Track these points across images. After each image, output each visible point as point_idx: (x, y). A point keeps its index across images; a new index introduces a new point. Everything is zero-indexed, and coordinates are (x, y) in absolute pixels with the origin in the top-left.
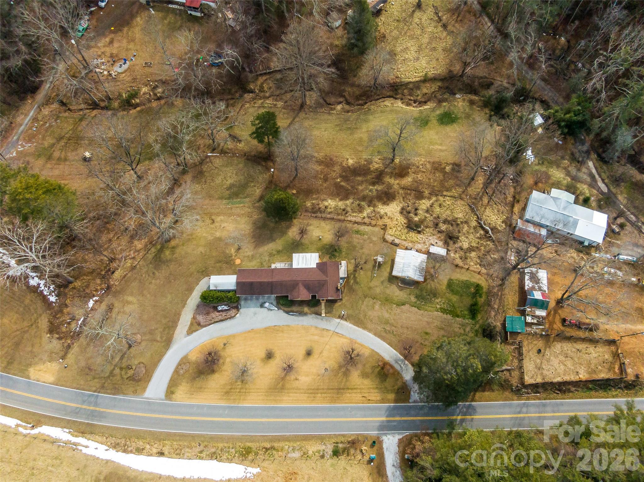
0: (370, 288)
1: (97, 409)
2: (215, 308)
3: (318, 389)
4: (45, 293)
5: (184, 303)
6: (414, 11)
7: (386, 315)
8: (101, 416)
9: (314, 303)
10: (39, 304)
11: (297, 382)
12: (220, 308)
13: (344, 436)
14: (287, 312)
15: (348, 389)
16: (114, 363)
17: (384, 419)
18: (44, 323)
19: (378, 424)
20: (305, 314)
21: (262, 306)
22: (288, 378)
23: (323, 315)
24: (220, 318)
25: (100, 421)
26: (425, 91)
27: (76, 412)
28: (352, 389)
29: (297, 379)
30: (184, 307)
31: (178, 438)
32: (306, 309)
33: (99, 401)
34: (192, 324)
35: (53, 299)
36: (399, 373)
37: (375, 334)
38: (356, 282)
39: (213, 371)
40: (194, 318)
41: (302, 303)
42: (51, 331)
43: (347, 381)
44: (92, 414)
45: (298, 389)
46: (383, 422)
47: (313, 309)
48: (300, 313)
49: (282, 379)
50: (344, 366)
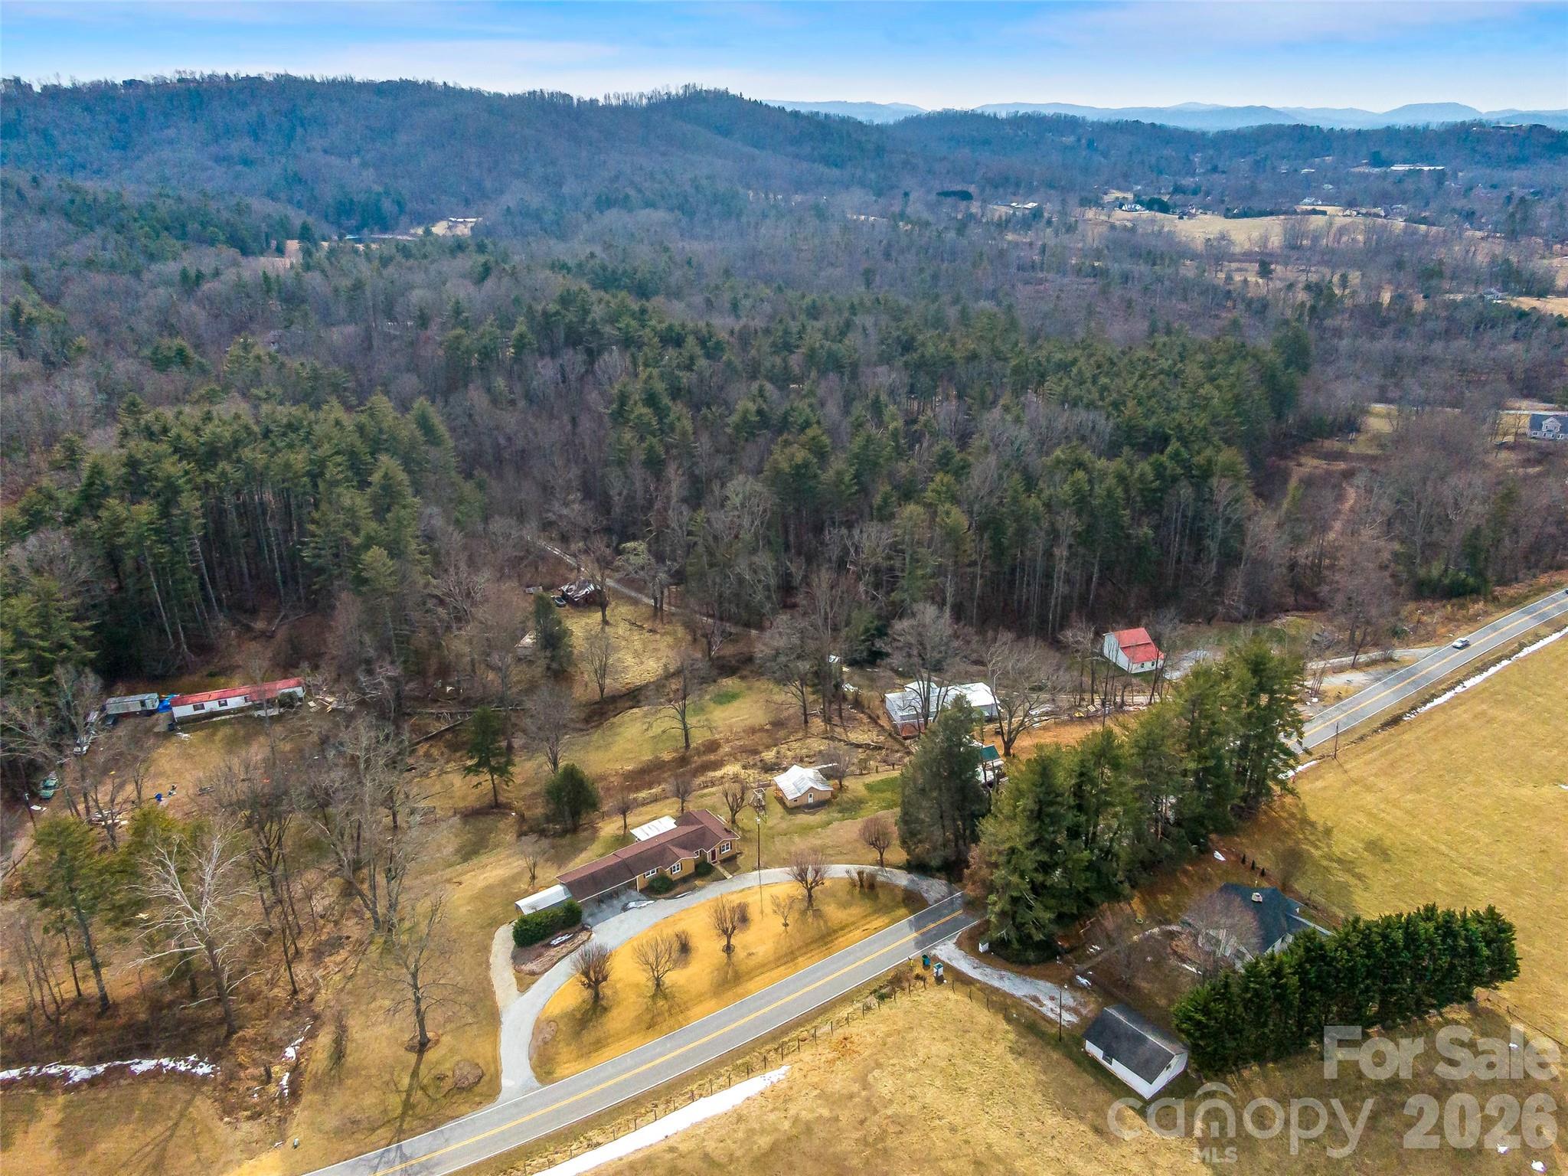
0: (771, 828)
1: (413, 1162)
2: (549, 946)
3: (792, 953)
4: (182, 1068)
5: (486, 965)
9: (703, 871)
11: (754, 957)
12: (555, 942)
13: (876, 979)
14: (673, 897)
15: (835, 931)
16: (402, 1089)
17: (915, 935)
18: (205, 1106)
19: (912, 944)
20: (702, 888)
21: (625, 909)
22: (734, 959)
23: (729, 877)
24: (565, 951)
26: (674, 687)
28: (842, 929)
30: (488, 969)
32: (698, 883)
33: (407, 1151)
34: (519, 979)
35: (204, 1069)
36: (888, 884)
39: (605, 1010)
40: (518, 971)
41: (685, 880)
42: (227, 1111)
43: (825, 922)
45: (763, 965)
46: (916, 938)
47: (710, 878)
48: (693, 889)
49: (728, 964)
50: (808, 909)
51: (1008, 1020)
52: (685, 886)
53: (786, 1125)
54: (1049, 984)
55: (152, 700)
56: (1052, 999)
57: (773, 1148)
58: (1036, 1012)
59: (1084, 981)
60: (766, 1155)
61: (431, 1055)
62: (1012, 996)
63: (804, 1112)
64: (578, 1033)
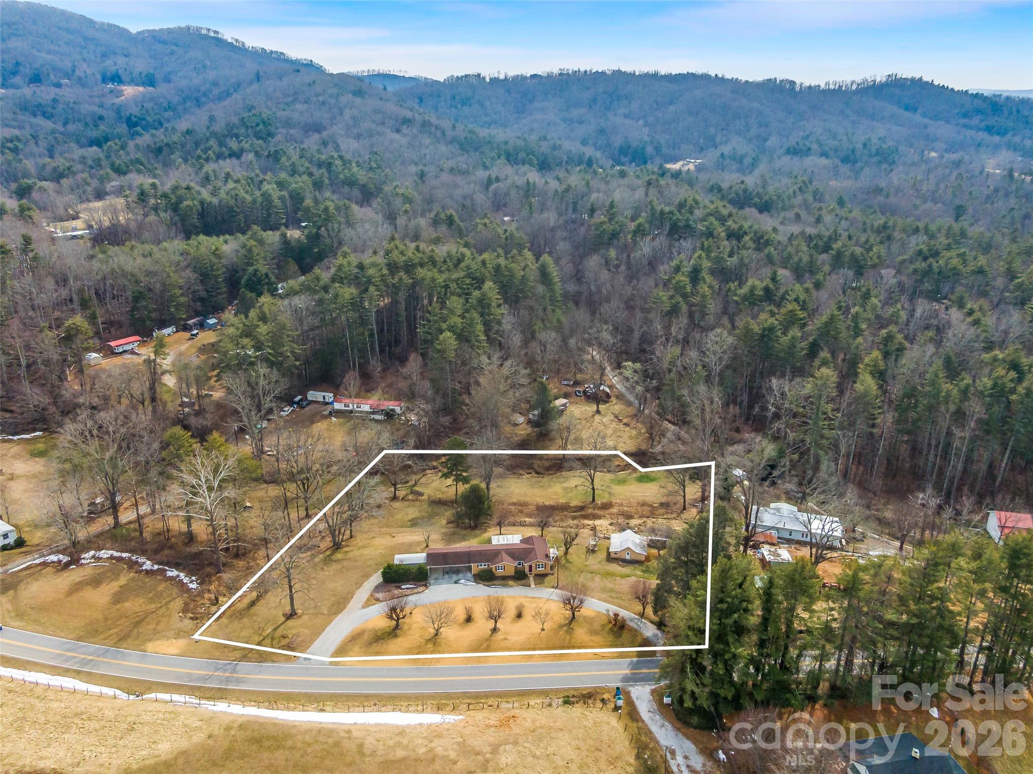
0: (586, 566)
1: (235, 675)
2: (398, 587)
4: (185, 581)
5: (359, 585)
6: (593, 416)
7: (610, 586)
8: (239, 681)
9: (520, 577)
10: (177, 590)
11: (506, 642)
12: (403, 587)
13: (576, 689)
14: (489, 586)
16: (265, 634)
17: (628, 672)
18: (178, 604)
19: (621, 677)
20: (511, 586)
21: (456, 582)
22: (493, 638)
23: (533, 586)
24: (404, 594)
25: (237, 685)
27: (206, 679)
29: (505, 639)
30: (359, 588)
31: (344, 699)
32: (511, 583)
33: (238, 667)
34: (368, 600)
35: (193, 586)
36: (636, 630)
37: (599, 600)
38: (567, 561)
39: (396, 636)
40: (372, 595)
41: (505, 578)
42: (185, 610)
43: (571, 638)
44: (228, 680)
45: (508, 647)
46: (626, 674)
47: (520, 582)
48: (504, 586)
49: (487, 640)
50: (565, 625)
51: (638, 757)
52: (502, 582)
53: (422, 750)
54: (693, 747)
55: (329, 396)
56: (686, 757)
57: (404, 759)
58: (666, 761)
59: (722, 756)
60: (393, 762)
62: (657, 742)
63: (440, 748)
64: (371, 644)
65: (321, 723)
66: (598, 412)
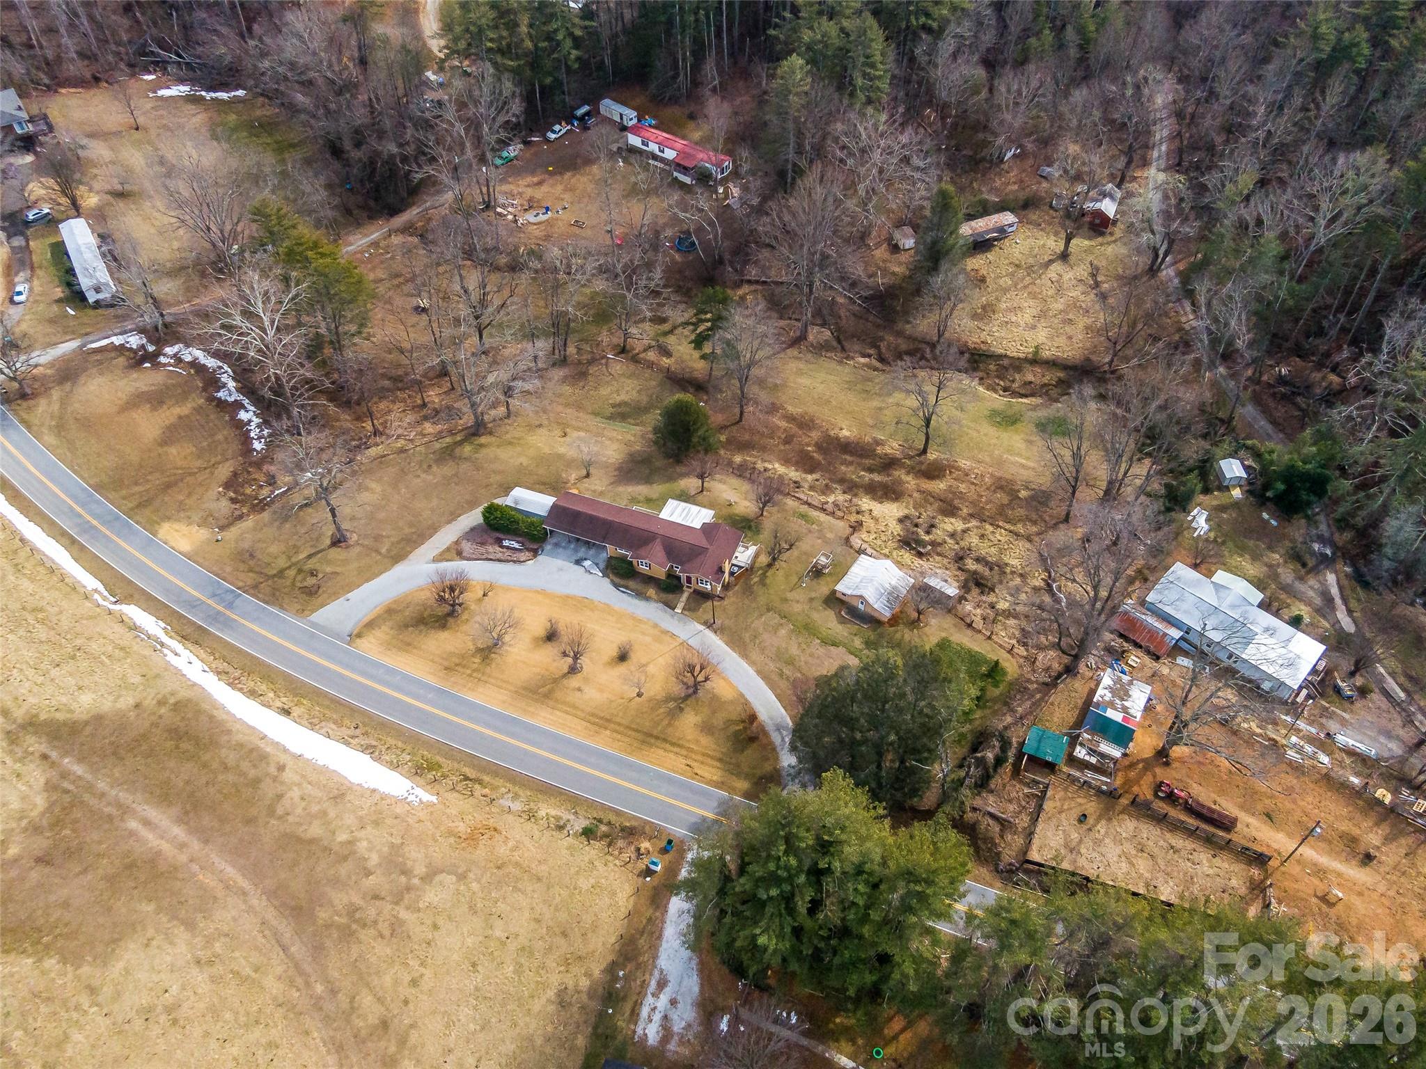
0: (786, 600)
1: (228, 613)
2: (499, 542)
3: (608, 721)
4: (252, 434)
5: (453, 517)
6: (1051, 262)
7: (794, 650)
8: (228, 624)
9: (670, 587)
10: (235, 446)
11: (578, 694)
12: (506, 543)
13: (618, 813)
14: (616, 586)
15: (665, 740)
16: (294, 560)
17: (711, 815)
18: (225, 471)
19: (693, 820)
20: (647, 599)
21: (578, 562)
22: (565, 682)
23: (678, 610)
24: (499, 556)
25: (221, 630)
26: (1030, 377)
27: (193, 604)
28: (673, 744)
29: (579, 689)
30: (449, 522)
31: (327, 702)
32: (651, 592)
33: (238, 602)
34: (448, 549)
35: (258, 446)
36: (774, 749)
37: (759, 672)
38: (762, 582)
39: (443, 626)
40: (457, 543)
41: (649, 580)
42: (227, 485)
43: (669, 725)
44: (216, 617)
45: (574, 707)
46: (704, 819)
47: (664, 596)
48: (640, 595)
49: (555, 681)
50: (675, 700)
51: (612, 969)
52: (639, 587)
53: (342, 837)
54: (696, 989)
56: (673, 1002)
57: (312, 841)
58: (642, 994)
59: (724, 1026)
60: (299, 840)
61: (335, 553)
62: (655, 957)
63: (365, 844)
64: (406, 626)
65: (264, 737)
66: (1064, 256)
